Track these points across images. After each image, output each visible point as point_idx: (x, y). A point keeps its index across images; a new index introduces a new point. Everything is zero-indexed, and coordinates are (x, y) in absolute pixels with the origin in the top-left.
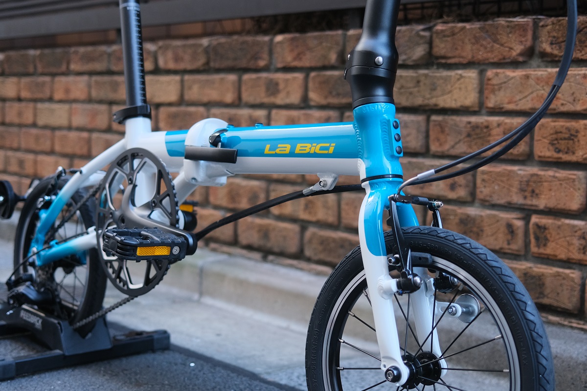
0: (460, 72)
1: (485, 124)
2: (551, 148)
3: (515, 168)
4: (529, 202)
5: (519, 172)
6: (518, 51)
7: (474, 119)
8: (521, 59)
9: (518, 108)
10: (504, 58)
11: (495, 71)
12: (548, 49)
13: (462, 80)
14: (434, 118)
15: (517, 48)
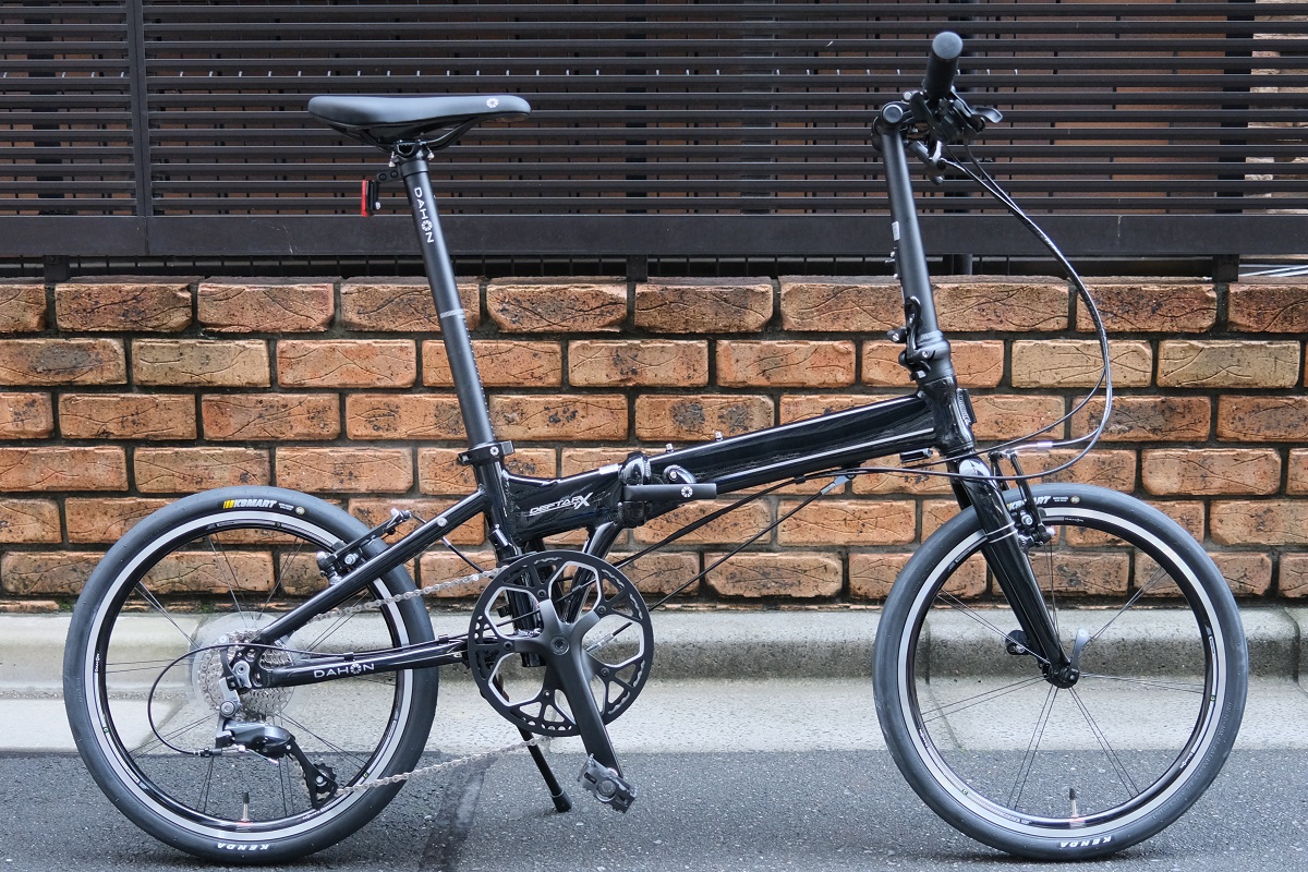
0: (241, 342)
1: (282, 402)
2: (368, 425)
3: (326, 450)
4: (346, 486)
5: (331, 454)
6: (319, 321)
7: (265, 397)
8: (322, 329)
9: (325, 384)
10: (301, 328)
11: (290, 342)
12: (356, 319)
13: (247, 352)
14: (206, 397)
15: (317, 318)
